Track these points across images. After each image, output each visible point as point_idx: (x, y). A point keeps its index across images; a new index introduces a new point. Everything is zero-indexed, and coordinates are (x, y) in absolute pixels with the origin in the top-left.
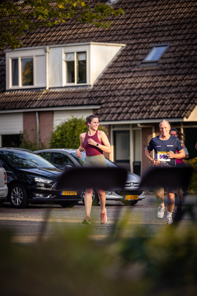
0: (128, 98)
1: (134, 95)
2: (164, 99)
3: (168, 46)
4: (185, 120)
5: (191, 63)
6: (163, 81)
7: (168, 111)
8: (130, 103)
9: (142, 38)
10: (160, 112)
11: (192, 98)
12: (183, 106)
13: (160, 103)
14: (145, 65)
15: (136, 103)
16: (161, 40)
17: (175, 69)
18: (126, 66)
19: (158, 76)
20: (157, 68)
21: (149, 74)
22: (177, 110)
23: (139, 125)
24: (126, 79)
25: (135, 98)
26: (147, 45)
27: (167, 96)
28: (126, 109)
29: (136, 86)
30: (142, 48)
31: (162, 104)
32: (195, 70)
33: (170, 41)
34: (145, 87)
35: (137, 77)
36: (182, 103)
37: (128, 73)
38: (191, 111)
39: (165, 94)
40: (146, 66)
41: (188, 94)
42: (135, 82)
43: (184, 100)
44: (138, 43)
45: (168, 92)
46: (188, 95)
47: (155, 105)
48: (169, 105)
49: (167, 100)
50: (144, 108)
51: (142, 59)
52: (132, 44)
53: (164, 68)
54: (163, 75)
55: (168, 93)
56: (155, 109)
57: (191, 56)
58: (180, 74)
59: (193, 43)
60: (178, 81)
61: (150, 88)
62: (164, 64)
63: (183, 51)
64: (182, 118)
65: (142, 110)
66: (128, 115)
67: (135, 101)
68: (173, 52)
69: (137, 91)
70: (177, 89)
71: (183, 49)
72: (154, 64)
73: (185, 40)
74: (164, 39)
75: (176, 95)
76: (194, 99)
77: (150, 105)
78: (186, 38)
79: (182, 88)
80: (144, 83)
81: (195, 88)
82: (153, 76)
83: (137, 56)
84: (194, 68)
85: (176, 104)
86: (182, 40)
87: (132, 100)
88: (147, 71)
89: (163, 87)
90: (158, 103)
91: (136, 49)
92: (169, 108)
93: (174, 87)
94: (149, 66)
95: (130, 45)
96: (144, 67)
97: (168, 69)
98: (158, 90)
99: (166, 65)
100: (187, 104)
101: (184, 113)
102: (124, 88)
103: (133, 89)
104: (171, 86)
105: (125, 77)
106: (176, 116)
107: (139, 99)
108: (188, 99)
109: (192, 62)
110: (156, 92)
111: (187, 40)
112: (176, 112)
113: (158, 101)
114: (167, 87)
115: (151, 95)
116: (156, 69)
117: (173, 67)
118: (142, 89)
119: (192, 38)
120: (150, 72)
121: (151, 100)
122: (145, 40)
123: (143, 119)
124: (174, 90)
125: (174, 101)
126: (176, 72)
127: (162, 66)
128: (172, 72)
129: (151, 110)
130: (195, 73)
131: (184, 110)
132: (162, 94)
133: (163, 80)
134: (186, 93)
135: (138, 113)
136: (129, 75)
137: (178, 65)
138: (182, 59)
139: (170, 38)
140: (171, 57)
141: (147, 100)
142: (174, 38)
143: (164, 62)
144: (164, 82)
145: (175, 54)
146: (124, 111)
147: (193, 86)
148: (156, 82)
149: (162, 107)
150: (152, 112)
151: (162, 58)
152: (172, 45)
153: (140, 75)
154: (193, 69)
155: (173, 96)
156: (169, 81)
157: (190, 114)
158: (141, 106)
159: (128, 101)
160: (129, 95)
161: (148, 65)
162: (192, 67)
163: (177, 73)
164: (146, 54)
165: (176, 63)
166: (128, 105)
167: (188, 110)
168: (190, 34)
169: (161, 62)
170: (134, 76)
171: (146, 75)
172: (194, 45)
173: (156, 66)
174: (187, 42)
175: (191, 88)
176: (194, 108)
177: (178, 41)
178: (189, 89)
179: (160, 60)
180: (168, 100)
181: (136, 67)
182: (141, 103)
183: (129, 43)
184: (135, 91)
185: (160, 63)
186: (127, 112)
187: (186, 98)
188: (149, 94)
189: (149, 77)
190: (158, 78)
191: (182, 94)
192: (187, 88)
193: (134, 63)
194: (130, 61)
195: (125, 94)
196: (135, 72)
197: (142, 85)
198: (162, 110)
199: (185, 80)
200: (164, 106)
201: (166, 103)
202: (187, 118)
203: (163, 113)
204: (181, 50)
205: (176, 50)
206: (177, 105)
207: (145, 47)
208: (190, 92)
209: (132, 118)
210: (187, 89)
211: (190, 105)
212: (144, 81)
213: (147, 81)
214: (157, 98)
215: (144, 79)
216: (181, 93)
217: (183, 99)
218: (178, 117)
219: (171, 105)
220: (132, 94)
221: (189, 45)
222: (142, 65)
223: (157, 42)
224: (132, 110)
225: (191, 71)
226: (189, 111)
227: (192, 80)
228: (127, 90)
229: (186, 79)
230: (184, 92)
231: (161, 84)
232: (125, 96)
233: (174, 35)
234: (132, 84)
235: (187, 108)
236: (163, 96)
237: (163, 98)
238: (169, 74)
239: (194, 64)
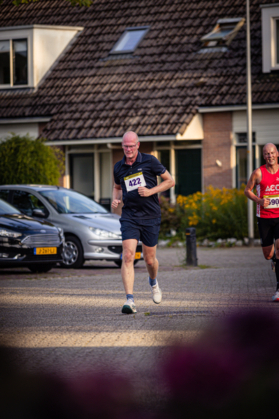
0: (91, 106)
1: (100, 102)
2: (146, 108)
3: (147, 30)
4: (179, 137)
5: (184, 55)
6: (142, 81)
7: (152, 125)
8: (95, 113)
9: (108, 18)
10: (140, 127)
11: (187, 106)
12: (175, 117)
13: (139, 113)
14: (114, 58)
15: (104, 114)
16: (136, 21)
17: (160, 63)
18: (86, 59)
19: (135, 73)
20: (133, 61)
21: (120, 70)
22: (167, 123)
23: (109, 146)
24: (87, 78)
25: (101, 105)
26: (115, 28)
27: (149, 103)
28: (89, 122)
29: (102, 88)
30: (109, 33)
31: (144, 115)
32: (189, 65)
33: (150, 22)
34: (117, 90)
35: (103, 76)
36: (173, 113)
37: (89, 70)
38: (188, 124)
39: (146, 99)
40: (116, 60)
41: (181, 99)
42: (101, 82)
43: (176, 108)
44: (102, 26)
45: (151, 96)
46: (182, 102)
47: (132, 116)
48: (154, 115)
49: (149, 109)
50: (117, 121)
51: (109, 48)
52: (93, 27)
53: (144, 62)
54: (142, 72)
55: (152, 99)
56: (134, 121)
57: (183, 45)
58: (167, 71)
59: (185, 25)
60: (166, 80)
61: (124, 91)
62: (143, 56)
63: (170, 37)
64: (175, 134)
65: (113, 124)
66: (93, 131)
67: (102, 110)
68: (156, 38)
69: (104, 96)
70: (165, 93)
71: (170, 34)
72: (128, 56)
73: (173, 20)
74: (140, 19)
75: (164, 101)
76: (191, 107)
77: (125, 116)
78: (173, 18)
79: (171, 90)
80: (115, 83)
81: (191, 90)
82: (127, 74)
83: (101, 45)
84: (188, 61)
85: (164, 114)
86: (168, 21)
87: (98, 108)
88: (118, 66)
89: (143, 90)
90: (136, 113)
91: (100, 34)
92: (153, 120)
93: (159, 89)
94: (121, 59)
95: (90, 29)
96: (112, 61)
97: (148, 63)
98: (136, 94)
99: (145, 58)
100: (181, 115)
101: (177, 128)
102: (84, 92)
103: (98, 93)
104: (154, 89)
105: (85, 75)
106: (165, 132)
107: (107, 107)
108: (181, 108)
109: (184, 52)
110: (132, 98)
111: (176, 20)
112: (164, 126)
113: (137, 110)
114: (150, 90)
115: (127, 101)
116: (130, 64)
117: (157, 60)
118: (113, 92)
119: (182, 17)
120: (121, 68)
121: (126, 109)
122: (112, 21)
123: (115, 137)
124: (160, 94)
125: (160, 110)
126: (161, 67)
127: (139, 58)
128: (156, 67)
129: (128, 124)
130: (190, 69)
131: (176, 124)
132: (143, 99)
133: (142, 79)
134: (179, 99)
135: (108, 127)
136: (92, 72)
137: (164, 57)
138: (170, 48)
139: (149, 18)
140: (152, 46)
141: (121, 109)
142: (156, 17)
143: (143, 54)
144: (144, 83)
145: (158, 42)
146: (86, 125)
147: (188, 88)
148: (132, 82)
149: (143, 118)
150: (128, 126)
151: (139, 47)
152: (153, 28)
153: (108, 73)
154: (186, 63)
155: (159, 102)
156: (151, 81)
157: (186, 128)
158: (111, 118)
159: (92, 111)
160: (93, 102)
161: (119, 57)
162: (185, 61)
163: (163, 69)
164: (115, 42)
165: (160, 54)
166: (92, 116)
167: (182, 123)
168: (179, 12)
169: (138, 52)
170: (98, 73)
171: (117, 72)
172: (186, 28)
173: (130, 59)
174: (175, 23)
175: (186, 92)
176: (191, 119)
177: (161, 22)
178: (182, 93)
179: (136, 50)
180: (152, 109)
181: (100, 60)
182: (111, 114)
183: (89, 25)
184: (100, 95)
185: (136, 55)
186: (91, 127)
187: (178, 106)
188: (123, 100)
189: (122, 74)
190: (136, 76)
191: (173, 100)
192: (179, 91)
193: (97, 55)
194: (92, 52)
195: (87, 100)
196: (99, 67)
197: (112, 87)
198: (144, 124)
199: (176, 79)
200: (146, 118)
201: (149, 113)
202: (182, 134)
203: (145, 127)
204: (167, 36)
205: (160, 36)
206: (166, 117)
207: (112, 31)
208: (184, 97)
209: (98, 135)
210: (179, 93)
211: (185, 116)
212: (114, 81)
213: (119, 81)
214: (135, 106)
215: (114, 78)
216: (171, 98)
217: (174, 106)
218: (168, 134)
219: (157, 116)
220: (96, 100)
221: (179, 28)
222: (110, 58)
223: (131, 24)
224: (97, 123)
225: (183, 65)
226: (185, 125)
227: (186, 78)
228: (89, 94)
229: (178, 78)
230: (175, 97)
231: (140, 85)
232: (87, 103)
233: (155, 14)
234: (96, 85)
235: (181, 120)
236: (144, 103)
237: (144, 105)
238: (151, 71)
239: (187, 56)
